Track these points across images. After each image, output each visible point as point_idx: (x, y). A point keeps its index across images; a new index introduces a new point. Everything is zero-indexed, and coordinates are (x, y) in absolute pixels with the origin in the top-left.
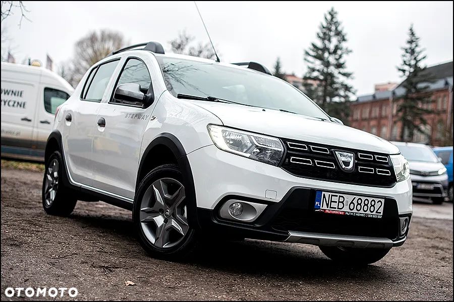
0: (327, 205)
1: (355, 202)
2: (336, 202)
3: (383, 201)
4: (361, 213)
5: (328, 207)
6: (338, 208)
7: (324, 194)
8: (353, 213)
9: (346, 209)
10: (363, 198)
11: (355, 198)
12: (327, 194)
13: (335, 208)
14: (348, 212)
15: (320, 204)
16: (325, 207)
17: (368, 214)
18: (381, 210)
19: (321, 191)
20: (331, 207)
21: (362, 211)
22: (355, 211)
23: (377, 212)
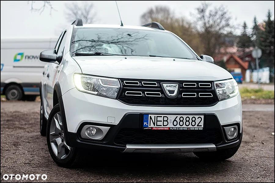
0: (154, 124)
1: (178, 119)
2: (161, 121)
3: (203, 117)
4: (183, 128)
5: (154, 125)
6: (163, 125)
7: (150, 116)
8: (177, 128)
9: (171, 125)
10: (185, 117)
11: (177, 117)
12: (153, 116)
13: (161, 126)
14: (173, 128)
15: (148, 124)
16: (152, 125)
17: (190, 128)
18: (202, 124)
19: (148, 114)
20: (157, 125)
21: (184, 126)
22: (178, 126)
23: (198, 125)
